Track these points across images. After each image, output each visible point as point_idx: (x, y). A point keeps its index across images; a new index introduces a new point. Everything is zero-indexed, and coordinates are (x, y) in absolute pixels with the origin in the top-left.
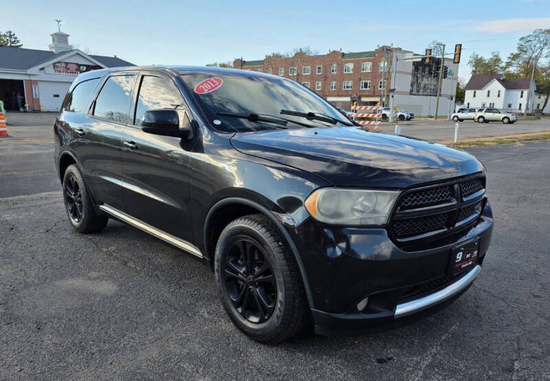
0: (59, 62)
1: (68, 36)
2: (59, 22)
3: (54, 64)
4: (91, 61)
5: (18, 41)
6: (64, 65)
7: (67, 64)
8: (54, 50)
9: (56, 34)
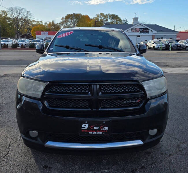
0: (133, 28)
1: (138, 18)
2: (136, 13)
3: (132, 29)
4: (145, 27)
5: (127, 22)
6: (135, 29)
7: (136, 28)
8: (133, 24)
9: (134, 18)
